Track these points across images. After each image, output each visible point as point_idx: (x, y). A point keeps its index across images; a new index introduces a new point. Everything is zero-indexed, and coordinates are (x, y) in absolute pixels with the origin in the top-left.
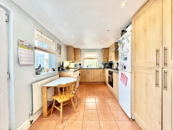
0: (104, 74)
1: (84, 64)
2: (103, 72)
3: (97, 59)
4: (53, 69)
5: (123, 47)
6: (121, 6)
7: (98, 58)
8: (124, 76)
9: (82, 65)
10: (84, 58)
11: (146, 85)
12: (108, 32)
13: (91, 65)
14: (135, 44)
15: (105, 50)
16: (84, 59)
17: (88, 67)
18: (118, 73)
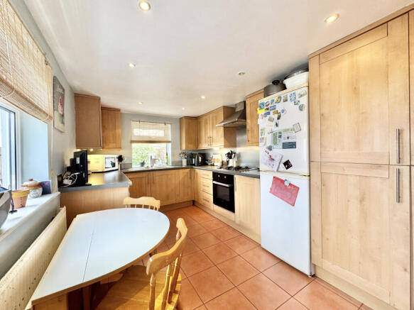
0: (191, 181)
1: (130, 158)
2: (189, 176)
3: (169, 142)
4: (41, 185)
5: (279, 118)
6: (326, 21)
7: (170, 140)
8: (286, 184)
9: (125, 161)
10: (133, 139)
11: (362, 200)
12: (240, 76)
13: (153, 161)
14: (322, 115)
15: (190, 121)
16: (132, 142)
17: (143, 164)
18: (259, 177)
